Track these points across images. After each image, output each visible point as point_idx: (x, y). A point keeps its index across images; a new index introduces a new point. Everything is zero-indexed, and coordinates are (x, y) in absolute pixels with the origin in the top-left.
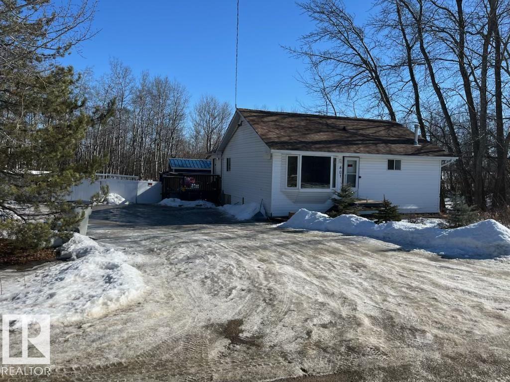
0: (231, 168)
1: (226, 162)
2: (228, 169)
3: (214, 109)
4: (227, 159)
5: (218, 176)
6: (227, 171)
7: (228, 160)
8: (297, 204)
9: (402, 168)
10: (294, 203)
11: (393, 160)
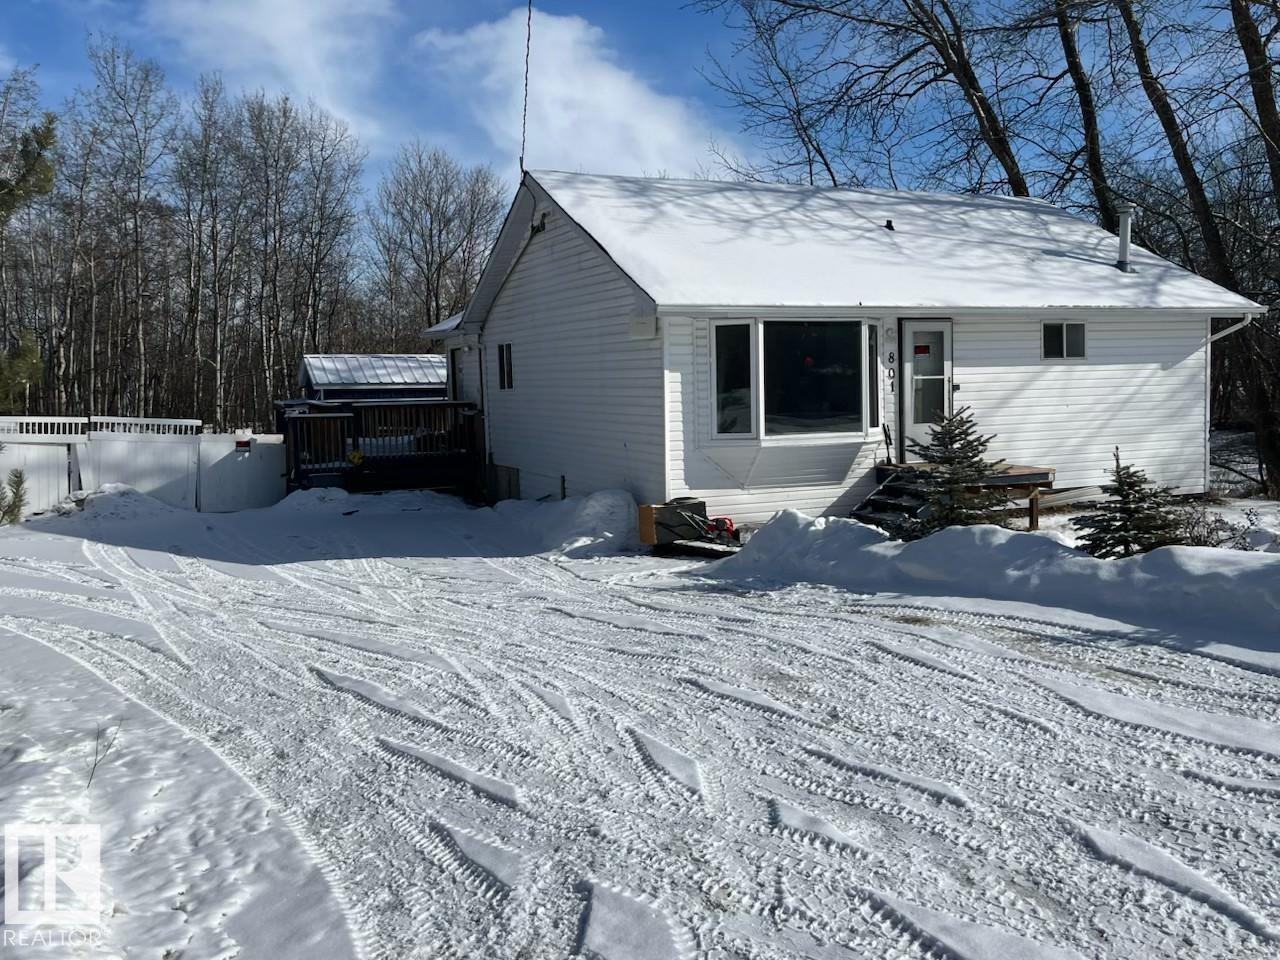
0: (515, 376)
1: (496, 357)
2: (506, 379)
3: (447, 190)
4: (501, 348)
5: (471, 406)
6: (502, 387)
7: (504, 351)
8: (752, 491)
9: (1088, 351)
10: (743, 489)
11: (1061, 325)
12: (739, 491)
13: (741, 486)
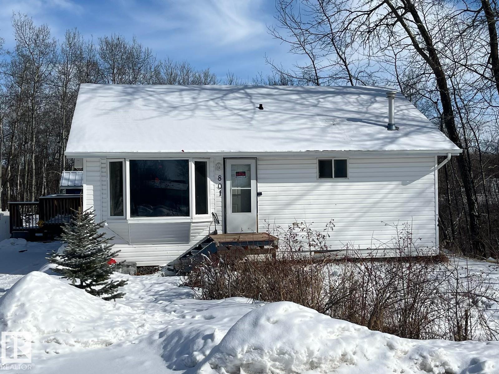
8: (134, 246)
9: (349, 174)
10: (129, 244)
11: (331, 160)
12: (127, 245)
13: (128, 243)
